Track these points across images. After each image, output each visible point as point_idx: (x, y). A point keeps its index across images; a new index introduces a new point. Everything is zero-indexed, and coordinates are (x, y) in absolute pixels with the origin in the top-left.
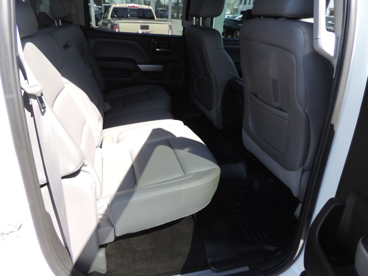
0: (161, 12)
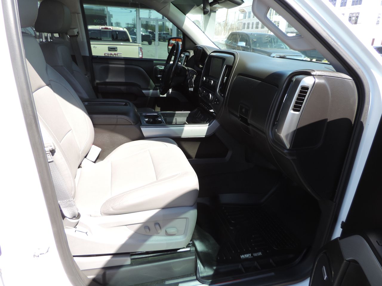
0: (164, 35)
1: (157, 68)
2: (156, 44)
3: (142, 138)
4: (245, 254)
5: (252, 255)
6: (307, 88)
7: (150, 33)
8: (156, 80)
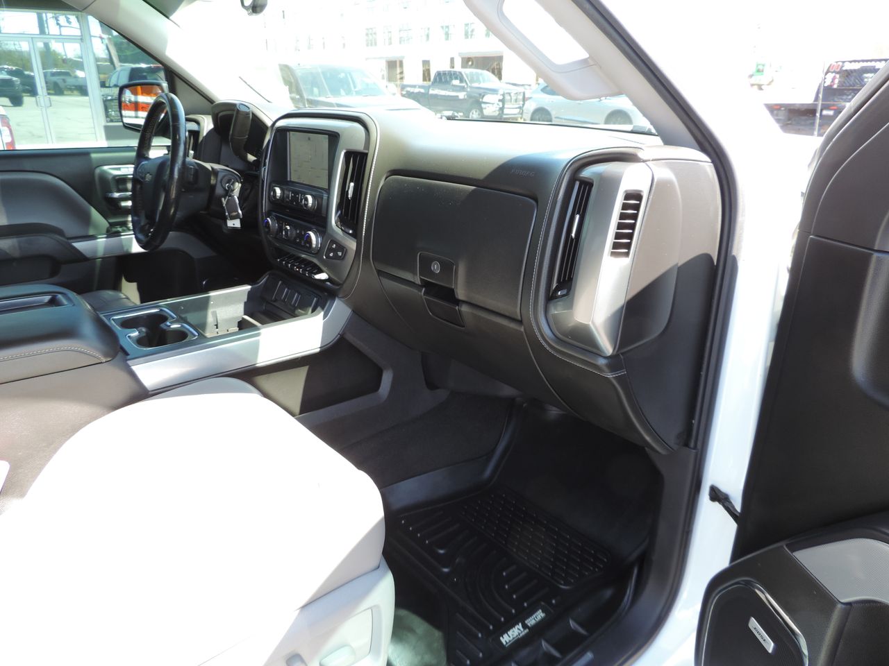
1: (105, 172)
2: (43, 104)
3: (141, 394)
4: (509, 630)
5: (525, 626)
6: (637, 196)
7: (10, 72)
8: (111, 208)
